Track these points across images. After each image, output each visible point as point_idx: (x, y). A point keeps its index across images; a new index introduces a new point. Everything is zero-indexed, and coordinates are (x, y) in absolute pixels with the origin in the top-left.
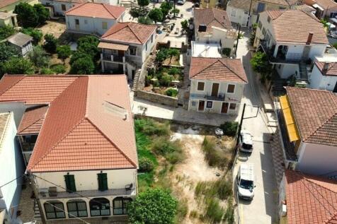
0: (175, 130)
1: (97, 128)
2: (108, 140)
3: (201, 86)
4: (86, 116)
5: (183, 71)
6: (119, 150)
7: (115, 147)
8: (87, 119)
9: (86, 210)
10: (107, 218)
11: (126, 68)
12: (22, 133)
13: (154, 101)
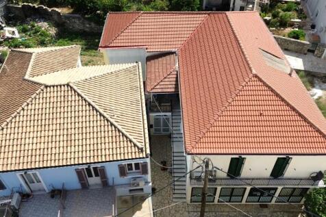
1: (272, 90)
2: (294, 109)
4: (254, 72)
5: (300, 7)
6: (312, 125)
7: (305, 120)
8: (256, 76)
9: (243, 196)
10: (266, 206)
11: (234, 4)
12: (154, 91)
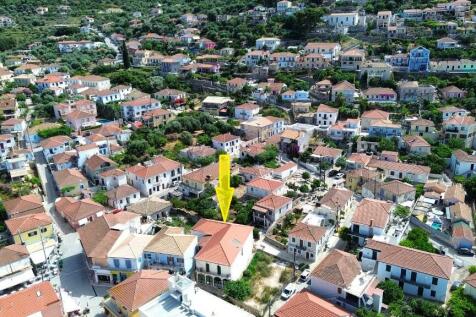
0: (274, 262)
3: (294, 240)
4: (220, 242)
13: (272, 243)
